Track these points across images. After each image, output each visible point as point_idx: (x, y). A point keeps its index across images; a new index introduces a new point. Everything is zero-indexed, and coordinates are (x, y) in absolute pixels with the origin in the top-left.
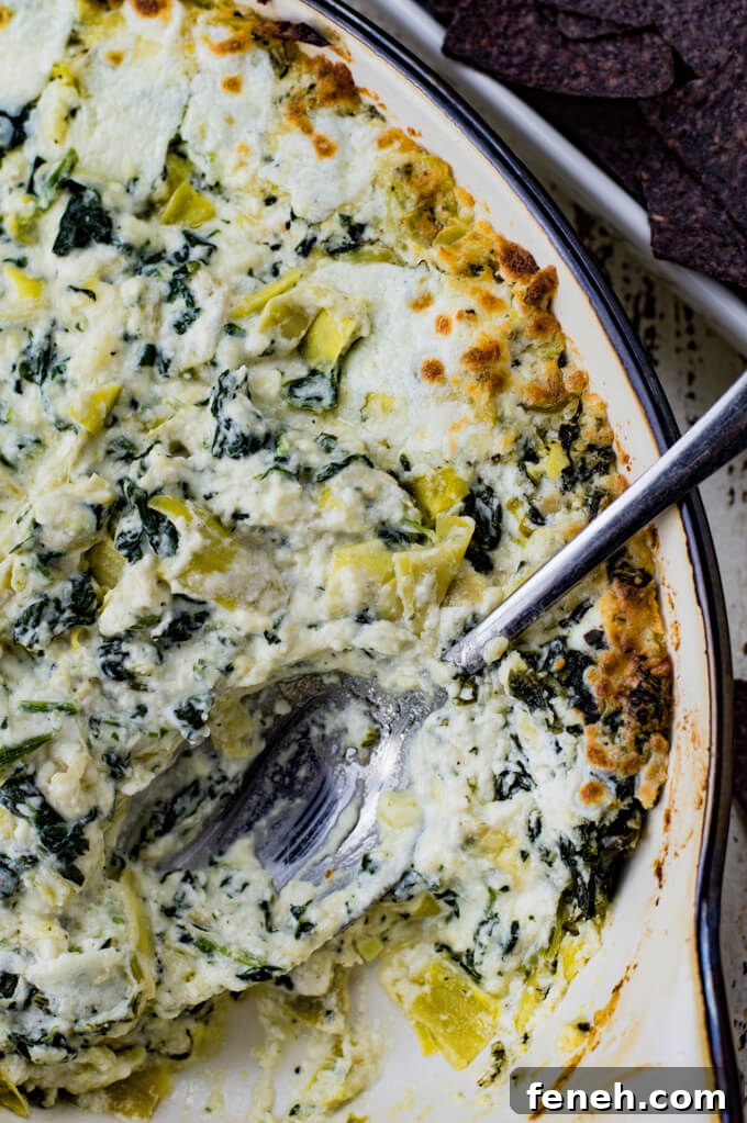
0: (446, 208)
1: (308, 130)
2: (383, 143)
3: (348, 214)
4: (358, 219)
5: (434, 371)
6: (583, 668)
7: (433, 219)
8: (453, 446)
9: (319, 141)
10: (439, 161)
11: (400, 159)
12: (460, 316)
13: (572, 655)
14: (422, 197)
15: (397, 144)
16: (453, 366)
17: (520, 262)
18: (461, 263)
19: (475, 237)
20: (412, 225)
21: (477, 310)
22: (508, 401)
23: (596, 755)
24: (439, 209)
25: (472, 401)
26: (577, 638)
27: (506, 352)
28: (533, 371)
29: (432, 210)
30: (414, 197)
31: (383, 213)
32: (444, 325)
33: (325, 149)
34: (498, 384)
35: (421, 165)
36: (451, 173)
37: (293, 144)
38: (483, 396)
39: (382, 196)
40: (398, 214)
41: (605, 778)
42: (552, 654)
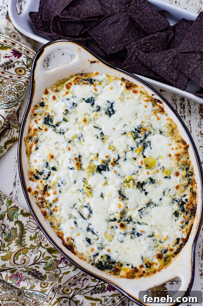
0: (175, 131)
1: (156, 116)
2: (167, 120)
3: (160, 130)
4: (162, 131)
5: (170, 155)
6: (184, 204)
7: (173, 133)
8: (171, 167)
9: (158, 118)
10: (175, 124)
11: (170, 123)
12: (175, 148)
13: (182, 202)
14: (172, 129)
15: (169, 120)
16: (173, 156)
17: (184, 143)
18: (177, 140)
19: (179, 137)
20: (170, 133)
21: (178, 148)
22: (180, 163)
23: (184, 217)
24: (174, 131)
25: (175, 161)
26: (184, 199)
27: (181, 155)
28: (184, 159)
29: (173, 132)
30: (171, 129)
31: (166, 131)
32: (173, 149)
33: (158, 119)
34: (179, 160)
35: (173, 124)
36: (177, 127)
37: (154, 117)
38: (176, 161)
39: (166, 128)
40: (168, 131)
41: (184, 221)
42: (180, 201)
